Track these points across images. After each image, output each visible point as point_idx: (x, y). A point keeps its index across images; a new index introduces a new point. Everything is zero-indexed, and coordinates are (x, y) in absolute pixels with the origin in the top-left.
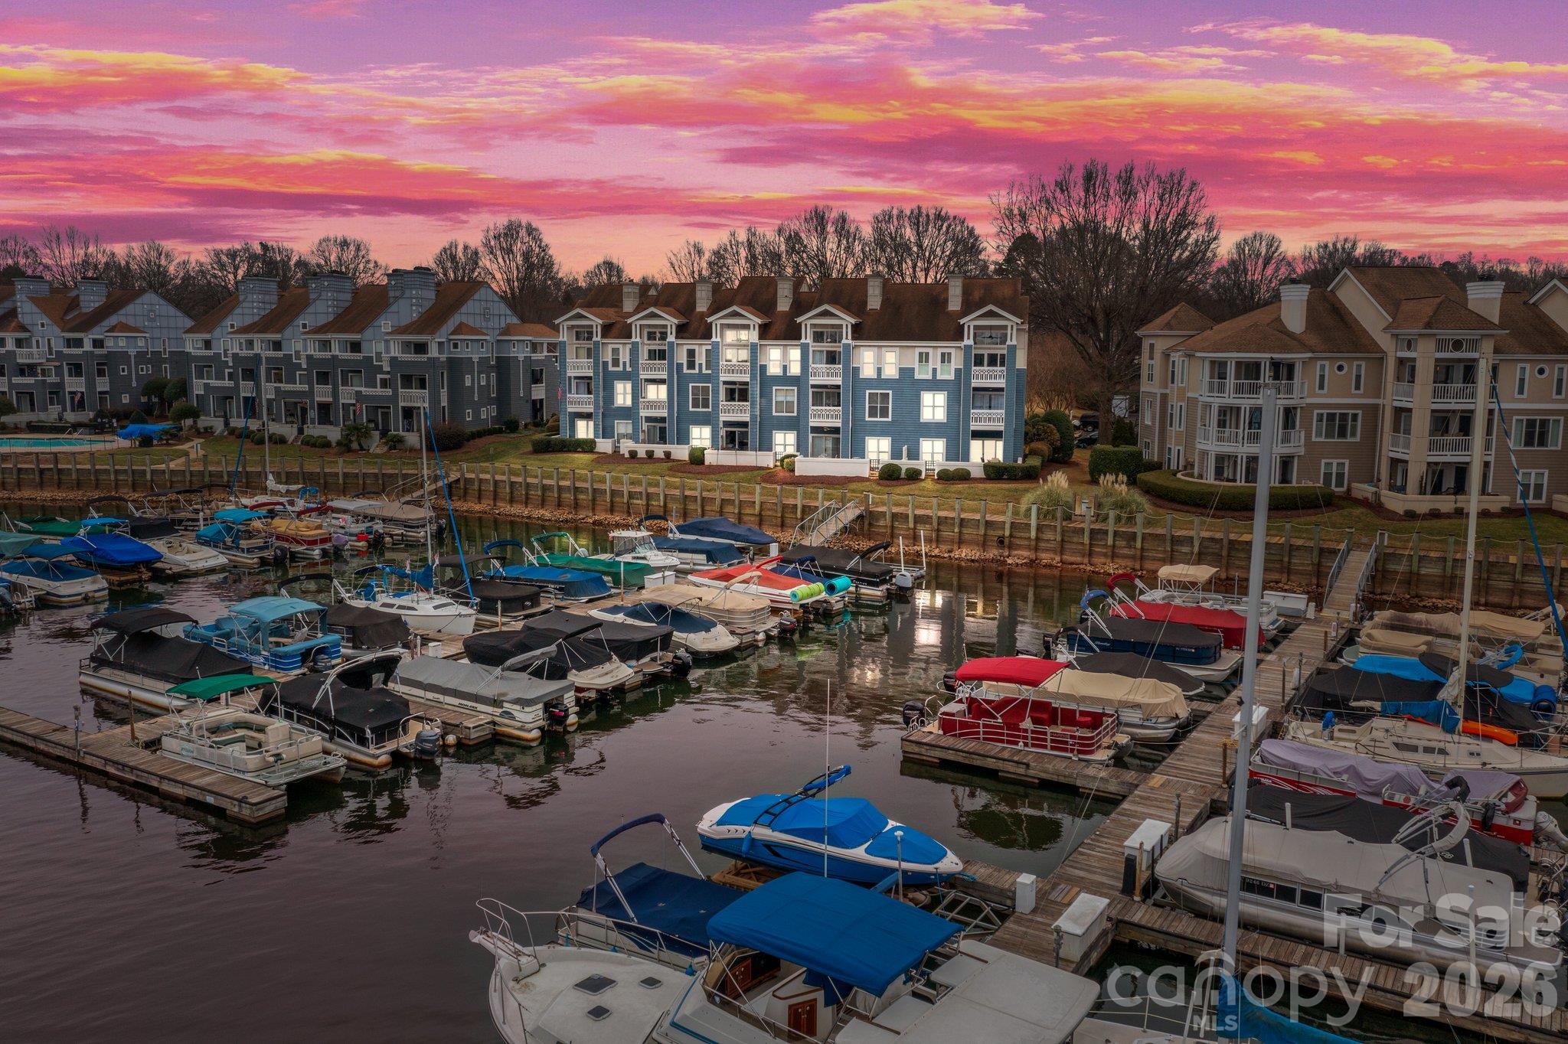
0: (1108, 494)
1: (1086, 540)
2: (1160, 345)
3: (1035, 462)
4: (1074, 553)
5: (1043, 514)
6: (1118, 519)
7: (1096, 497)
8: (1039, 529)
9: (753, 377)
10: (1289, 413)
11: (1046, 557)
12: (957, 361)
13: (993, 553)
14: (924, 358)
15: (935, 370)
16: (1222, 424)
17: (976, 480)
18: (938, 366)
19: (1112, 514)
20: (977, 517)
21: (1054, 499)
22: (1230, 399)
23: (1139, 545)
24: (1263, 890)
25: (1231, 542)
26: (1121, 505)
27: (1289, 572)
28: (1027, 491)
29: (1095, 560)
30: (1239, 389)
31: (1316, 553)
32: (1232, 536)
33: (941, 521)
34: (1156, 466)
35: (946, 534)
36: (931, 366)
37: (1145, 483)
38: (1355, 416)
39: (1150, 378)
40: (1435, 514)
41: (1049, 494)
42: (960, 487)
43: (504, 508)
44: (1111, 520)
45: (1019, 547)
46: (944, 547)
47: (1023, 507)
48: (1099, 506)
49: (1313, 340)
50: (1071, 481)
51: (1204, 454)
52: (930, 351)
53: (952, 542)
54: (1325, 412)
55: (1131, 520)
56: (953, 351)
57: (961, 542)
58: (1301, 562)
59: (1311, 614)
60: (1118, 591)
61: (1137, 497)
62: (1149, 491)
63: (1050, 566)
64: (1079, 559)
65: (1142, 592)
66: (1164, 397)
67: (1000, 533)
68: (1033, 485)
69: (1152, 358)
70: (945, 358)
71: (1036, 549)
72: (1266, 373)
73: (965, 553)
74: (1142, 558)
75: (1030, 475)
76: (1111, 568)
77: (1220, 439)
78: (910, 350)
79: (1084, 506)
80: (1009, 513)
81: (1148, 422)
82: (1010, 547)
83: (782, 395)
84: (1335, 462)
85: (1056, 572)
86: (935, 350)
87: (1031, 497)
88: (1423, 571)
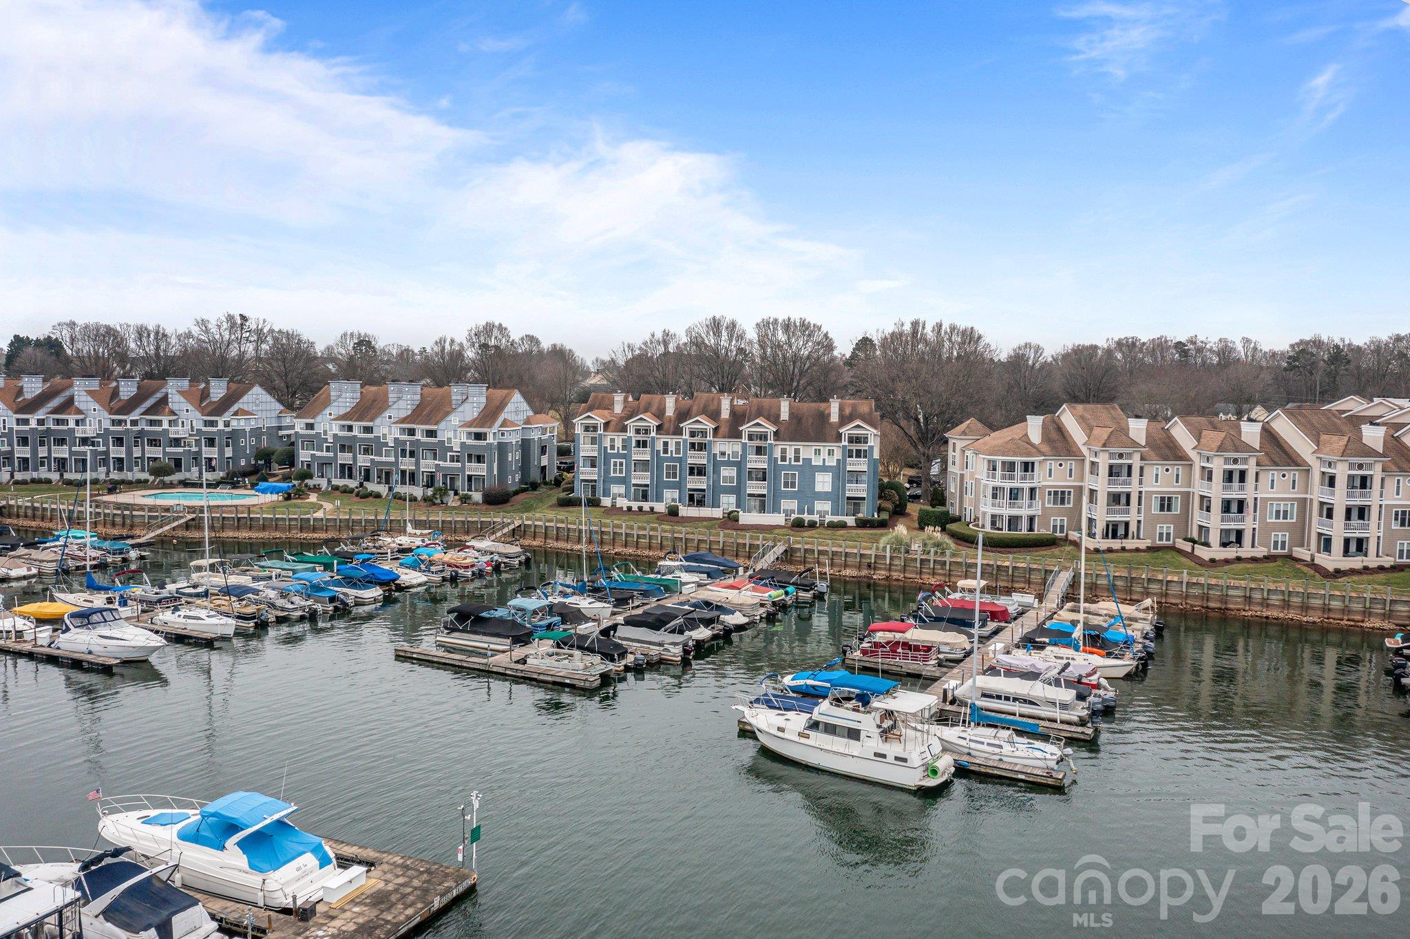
0: (930, 538)
1: (918, 565)
2: (960, 445)
3: (885, 516)
4: (912, 572)
5: (893, 550)
6: (936, 553)
7: (923, 540)
8: (891, 558)
9: (709, 461)
10: (1032, 490)
11: (895, 575)
12: (838, 454)
13: (864, 572)
14: (818, 452)
15: (824, 460)
16: (994, 496)
17: (851, 527)
18: (826, 457)
19: (932, 550)
20: (855, 551)
21: (899, 541)
22: (998, 483)
23: (948, 568)
24: (990, 696)
25: (998, 566)
26: (938, 545)
27: (1029, 583)
28: (882, 535)
29: (923, 576)
30: (1004, 477)
31: (1043, 572)
32: (999, 563)
33: (834, 554)
34: (957, 519)
35: (836, 561)
36: (822, 457)
37: (951, 530)
38: (1069, 492)
39: (954, 463)
40: (1110, 550)
41: (896, 538)
42: (842, 532)
43: (552, 544)
44: (932, 553)
45: (880, 569)
46: (836, 569)
47: (881, 546)
48: (925, 545)
49: (1045, 448)
50: (908, 528)
51: (984, 513)
52: (821, 448)
53: (841, 566)
54: (1053, 490)
55: (943, 553)
56: (835, 449)
57: (846, 566)
58: (1036, 577)
59: (1036, 605)
60: (937, 593)
61: (947, 540)
62: (954, 536)
63: (898, 580)
64: (914, 576)
65: (949, 594)
66: (962, 476)
67: (868, 561)
68: (885, 531)
69: (954, 451)
70: (830, 453)
71: (890, 570)
72: (1018, 467)
73: (848, 572)
74: (950, 575)
75: (883, 524)
76: (933, 581)
77: (994, 505)
78: (809, 448)
79: (917, 545)
80: (874, 549)
81: (953, 491)
82: (875, 569)
83: (728, 472)
84: (1059, 519)
85: (901, 584)
86: (824, 448)
87: (885, 539)
88: (1099, 582)
